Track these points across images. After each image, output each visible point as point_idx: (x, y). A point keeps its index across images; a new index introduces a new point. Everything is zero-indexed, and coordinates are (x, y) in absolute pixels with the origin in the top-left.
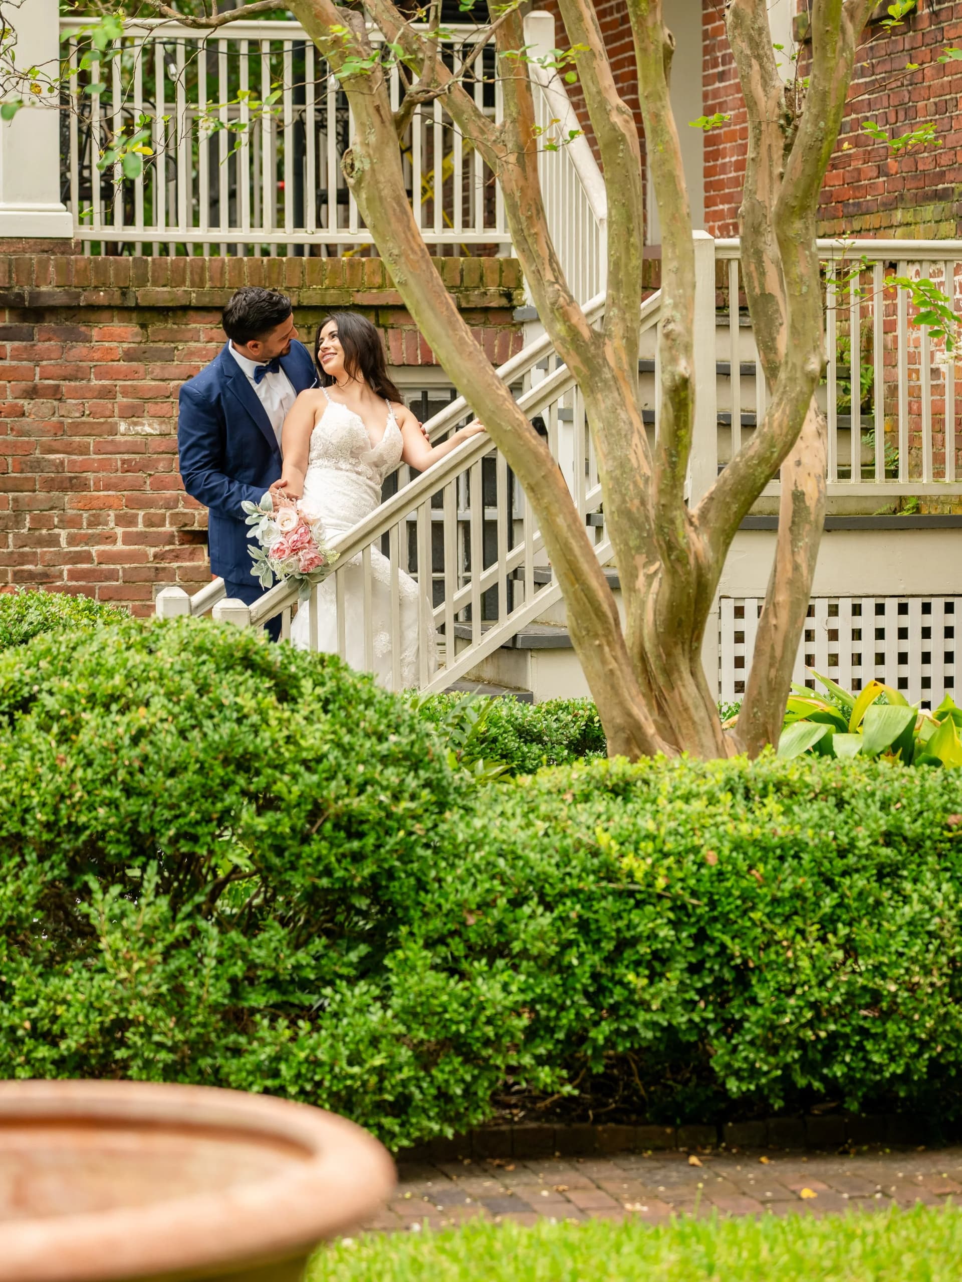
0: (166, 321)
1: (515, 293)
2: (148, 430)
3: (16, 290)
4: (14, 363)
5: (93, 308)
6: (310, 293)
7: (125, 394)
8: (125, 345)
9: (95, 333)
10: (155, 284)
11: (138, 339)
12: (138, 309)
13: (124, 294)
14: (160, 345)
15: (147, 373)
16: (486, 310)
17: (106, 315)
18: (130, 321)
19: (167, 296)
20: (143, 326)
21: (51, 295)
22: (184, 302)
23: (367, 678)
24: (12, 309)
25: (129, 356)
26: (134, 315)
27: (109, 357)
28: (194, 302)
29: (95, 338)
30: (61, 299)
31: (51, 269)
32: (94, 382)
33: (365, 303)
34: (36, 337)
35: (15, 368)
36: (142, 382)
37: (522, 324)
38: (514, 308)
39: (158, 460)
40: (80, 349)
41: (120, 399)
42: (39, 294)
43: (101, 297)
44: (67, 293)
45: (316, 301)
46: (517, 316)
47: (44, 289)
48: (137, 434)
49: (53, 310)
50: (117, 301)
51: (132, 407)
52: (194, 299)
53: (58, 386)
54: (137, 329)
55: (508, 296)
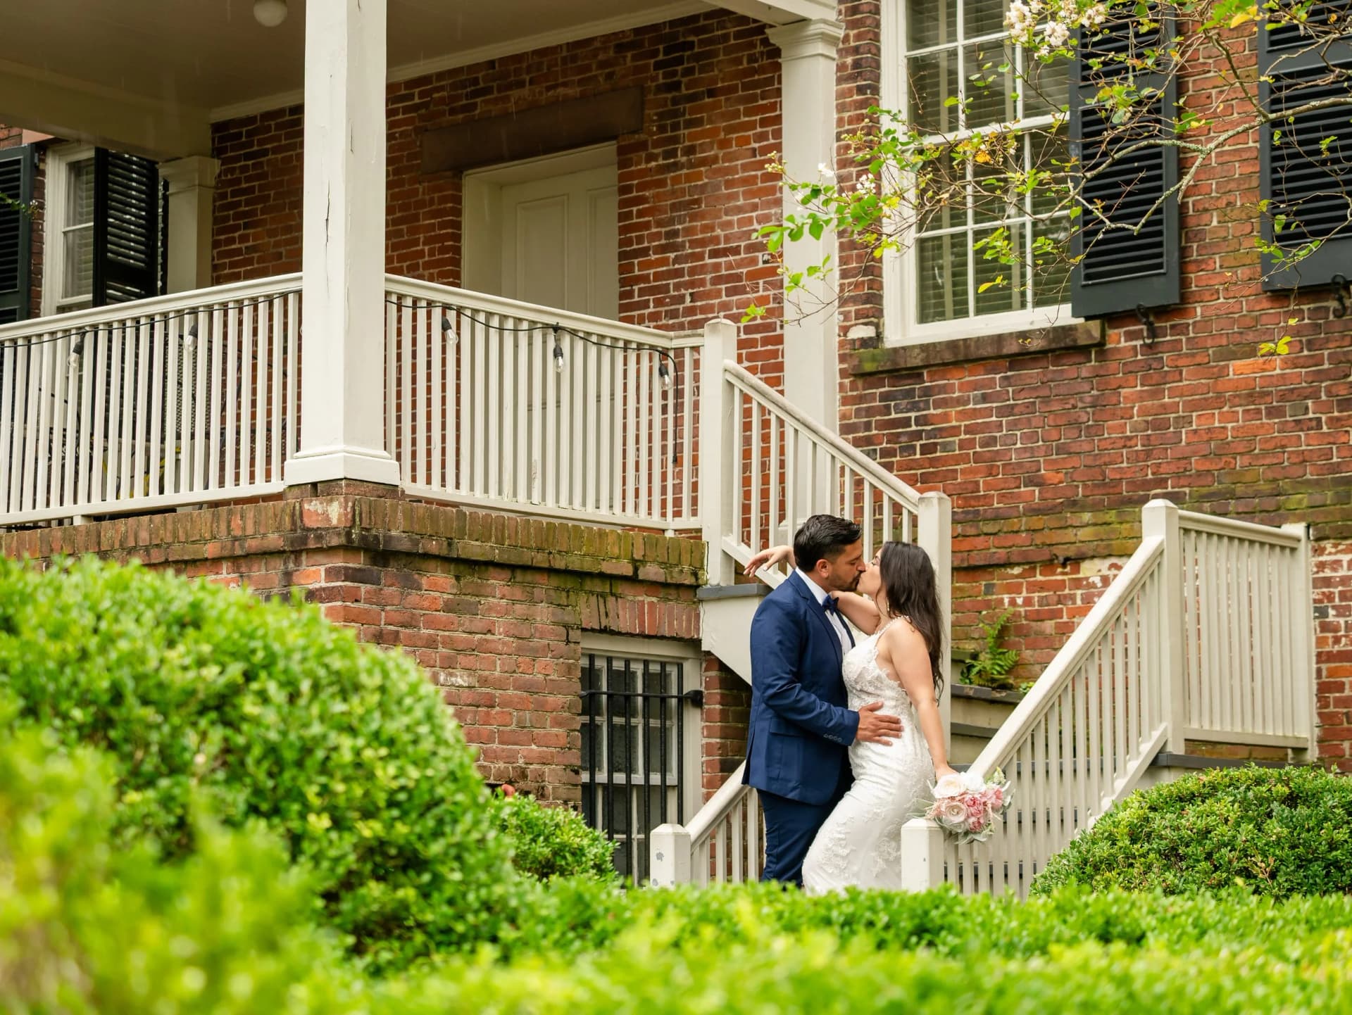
0: (473, 575)
1: (700, 572)
2: (460, 681)
3: (374, 532)
4: (367, 606)
5: (427, 556)
6: (574, 558)
7: (445, 645)
8: (445, 596)
9: (424, 582)
10: (470, 538)
11: (454, 591)
12: (459, 561)
13: (450, 545)
14: (468, 598)
15: (460, 625)
16: (679, 586)
17: (432, 564)
18: (449, 572)
19: (478, 550)
20: (458, 578)
21: (399, 539)
22: (490, 558)
24: (366, 550)
25: (448, 608)
26: (452, 567)
27: (434, 607)
28: (497, 559)
29: (425, 587)
30: (405, 546)
31: (400, 514)
32: (423, 631)
33: (615, 572)
34: (383, 581)
35: (367, 611)
36: (456, 634)
37: (701, 601)
38: (698, 586)
39: (467, 712)
40: (413, 597)
41: (441, 650)
42: (391, 537)
43: (433, 547)
44: (411, 540)
45: (576, 566)
46: (700, 593)
47: (393, 533)
48: (453, 685)
49: (397, 554)
50: (444, 552)
51: (449, 658)
52: (497, 556)
53: (397, 632)
54: (453, 581)
55: (695, 574)
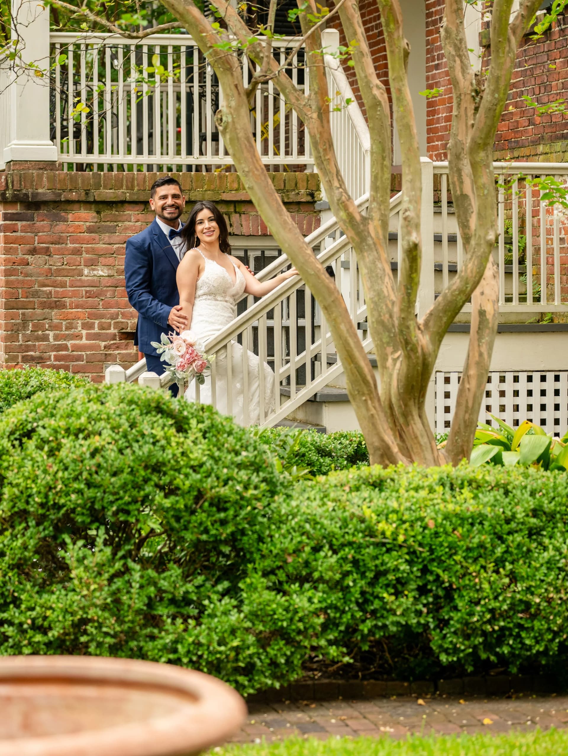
0: (112, 210)
1: (316, 194)
2: (101, 273)
3: (24, 191)
4: (23, 234)
5: (69, 202)
6: (196, 193)
7: (87, 252)
8: (88, 224)
9: (70, 216)
10: (105, 188)
11: (96, 220)
12: (95, 202)
13: (87, 194)
14: (108, 223)
15: (100, 240)
16: (299, 203)
17: (76, 206)
18: (90, 209)
19: (112, 195)
20: (98, 212)
21: (44, 194)
22: (122, 198)
23: (229, 419)
24: (22, 202)
25: (90, 230)
26: (93, 206)
27: (79, 231)
28: (128, 199)
29: (70, 220)
30: (50, 197)
31: (44, 179)
32: (69, 245)
33: (228, 199)
34: (36, 219)
35: (23, 237)
36: (98, 246)
37: (320, 211)
38: (315, 202)
39: (107, 291)
40: (61, 226)
41: (84, 255)
42: (38, 193)
43: (74, 196)
44: (54, 193)
46: (317, 207)
47: (40, 191)
48: (95, 276)
49: (46, 203)
50: (83, 198)
51: (92, 260)
52: (128, 197)
53: (48, 248)
54: (95, 214)
55: (312, 195)
